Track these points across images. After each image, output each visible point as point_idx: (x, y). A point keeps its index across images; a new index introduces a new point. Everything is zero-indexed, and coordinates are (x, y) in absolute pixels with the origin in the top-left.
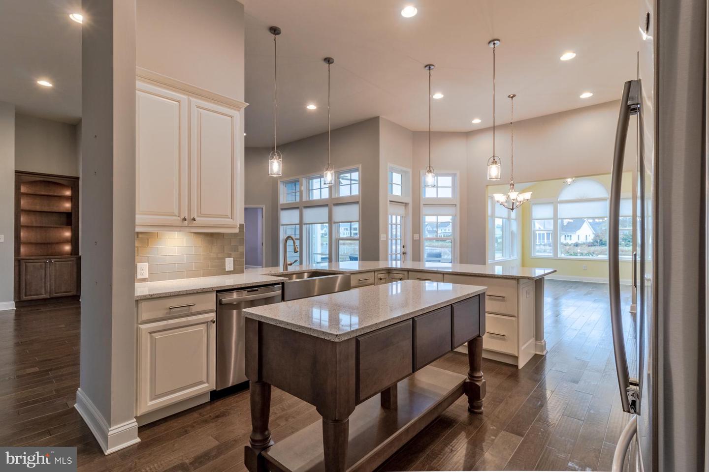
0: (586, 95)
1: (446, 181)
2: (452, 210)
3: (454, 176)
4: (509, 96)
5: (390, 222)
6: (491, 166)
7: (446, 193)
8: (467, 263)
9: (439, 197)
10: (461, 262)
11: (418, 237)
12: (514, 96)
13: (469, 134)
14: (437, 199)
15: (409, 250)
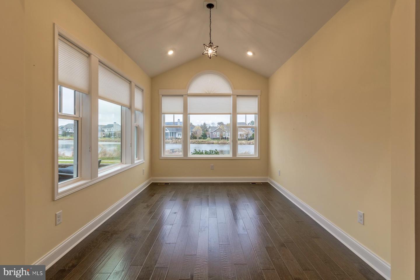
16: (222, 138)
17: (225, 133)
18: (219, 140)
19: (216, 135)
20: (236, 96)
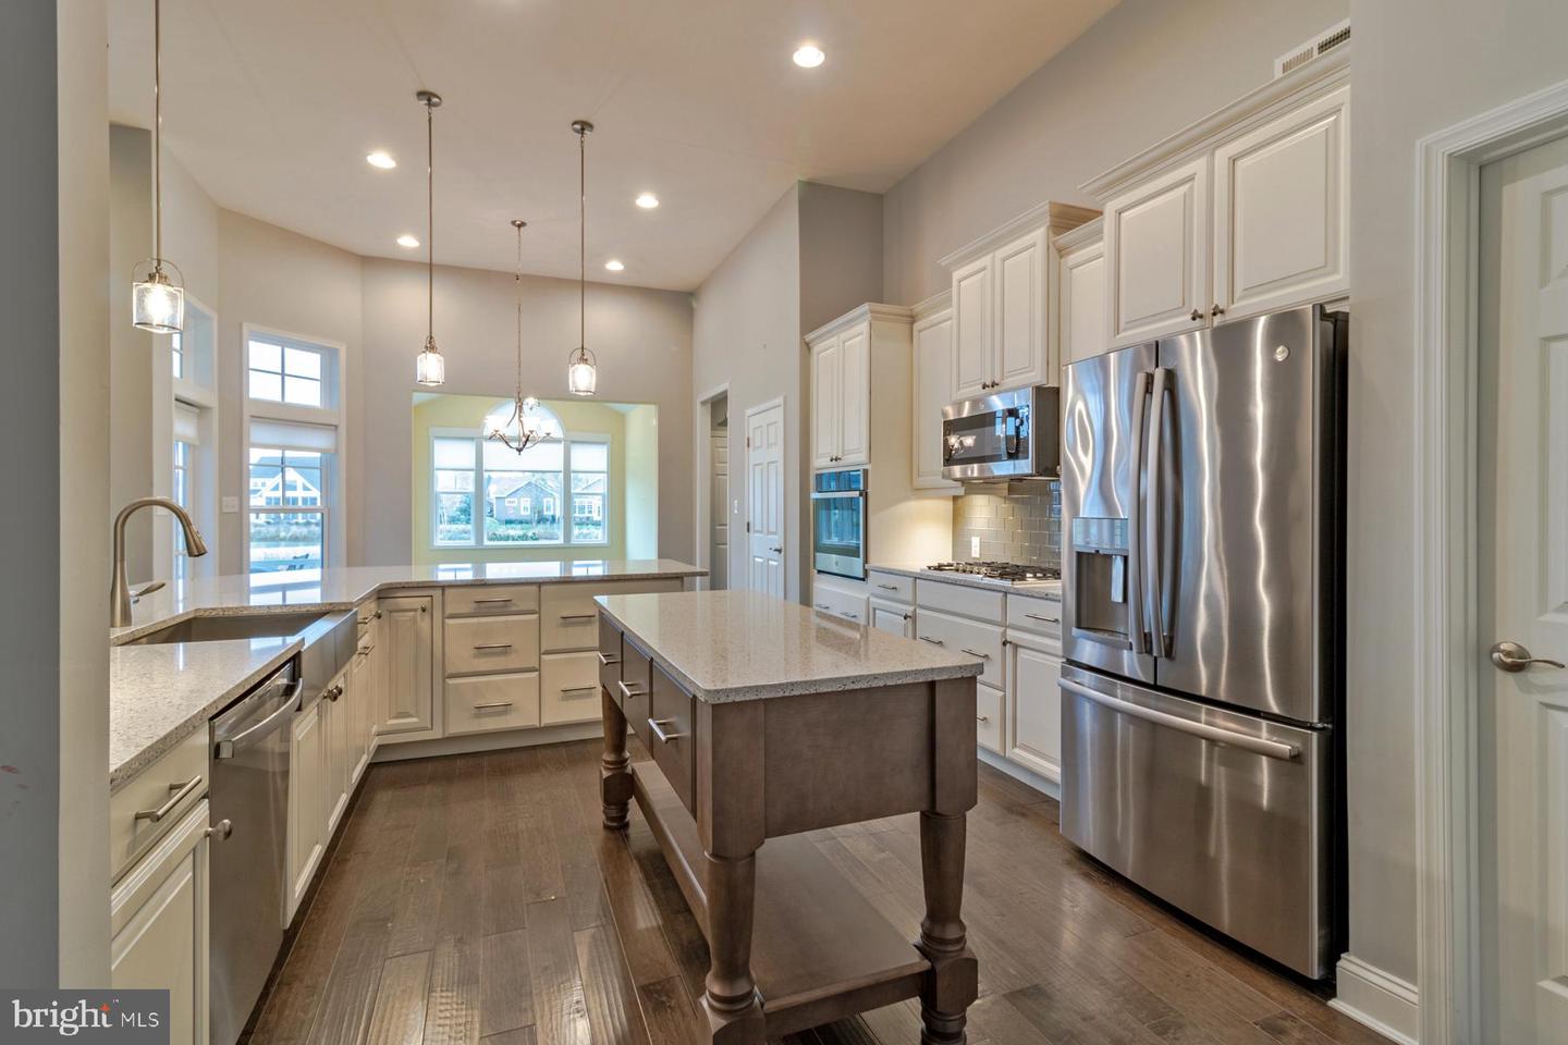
0: (615, 266)
1: (307, 363)
2: (323, 440)
3: (329, 358)
4: (513, 223)
6: (576, 367)
7: (307, 394)
8: (364, 564)
9: (287, 400)
11: (237, 505)
12: (521, 225)
14: (282, 406)
15: (211, 543)
16: (541, 520)
17: (551, 500)
18: (527, 526)
19: (517, 509)
20: (569, 443)
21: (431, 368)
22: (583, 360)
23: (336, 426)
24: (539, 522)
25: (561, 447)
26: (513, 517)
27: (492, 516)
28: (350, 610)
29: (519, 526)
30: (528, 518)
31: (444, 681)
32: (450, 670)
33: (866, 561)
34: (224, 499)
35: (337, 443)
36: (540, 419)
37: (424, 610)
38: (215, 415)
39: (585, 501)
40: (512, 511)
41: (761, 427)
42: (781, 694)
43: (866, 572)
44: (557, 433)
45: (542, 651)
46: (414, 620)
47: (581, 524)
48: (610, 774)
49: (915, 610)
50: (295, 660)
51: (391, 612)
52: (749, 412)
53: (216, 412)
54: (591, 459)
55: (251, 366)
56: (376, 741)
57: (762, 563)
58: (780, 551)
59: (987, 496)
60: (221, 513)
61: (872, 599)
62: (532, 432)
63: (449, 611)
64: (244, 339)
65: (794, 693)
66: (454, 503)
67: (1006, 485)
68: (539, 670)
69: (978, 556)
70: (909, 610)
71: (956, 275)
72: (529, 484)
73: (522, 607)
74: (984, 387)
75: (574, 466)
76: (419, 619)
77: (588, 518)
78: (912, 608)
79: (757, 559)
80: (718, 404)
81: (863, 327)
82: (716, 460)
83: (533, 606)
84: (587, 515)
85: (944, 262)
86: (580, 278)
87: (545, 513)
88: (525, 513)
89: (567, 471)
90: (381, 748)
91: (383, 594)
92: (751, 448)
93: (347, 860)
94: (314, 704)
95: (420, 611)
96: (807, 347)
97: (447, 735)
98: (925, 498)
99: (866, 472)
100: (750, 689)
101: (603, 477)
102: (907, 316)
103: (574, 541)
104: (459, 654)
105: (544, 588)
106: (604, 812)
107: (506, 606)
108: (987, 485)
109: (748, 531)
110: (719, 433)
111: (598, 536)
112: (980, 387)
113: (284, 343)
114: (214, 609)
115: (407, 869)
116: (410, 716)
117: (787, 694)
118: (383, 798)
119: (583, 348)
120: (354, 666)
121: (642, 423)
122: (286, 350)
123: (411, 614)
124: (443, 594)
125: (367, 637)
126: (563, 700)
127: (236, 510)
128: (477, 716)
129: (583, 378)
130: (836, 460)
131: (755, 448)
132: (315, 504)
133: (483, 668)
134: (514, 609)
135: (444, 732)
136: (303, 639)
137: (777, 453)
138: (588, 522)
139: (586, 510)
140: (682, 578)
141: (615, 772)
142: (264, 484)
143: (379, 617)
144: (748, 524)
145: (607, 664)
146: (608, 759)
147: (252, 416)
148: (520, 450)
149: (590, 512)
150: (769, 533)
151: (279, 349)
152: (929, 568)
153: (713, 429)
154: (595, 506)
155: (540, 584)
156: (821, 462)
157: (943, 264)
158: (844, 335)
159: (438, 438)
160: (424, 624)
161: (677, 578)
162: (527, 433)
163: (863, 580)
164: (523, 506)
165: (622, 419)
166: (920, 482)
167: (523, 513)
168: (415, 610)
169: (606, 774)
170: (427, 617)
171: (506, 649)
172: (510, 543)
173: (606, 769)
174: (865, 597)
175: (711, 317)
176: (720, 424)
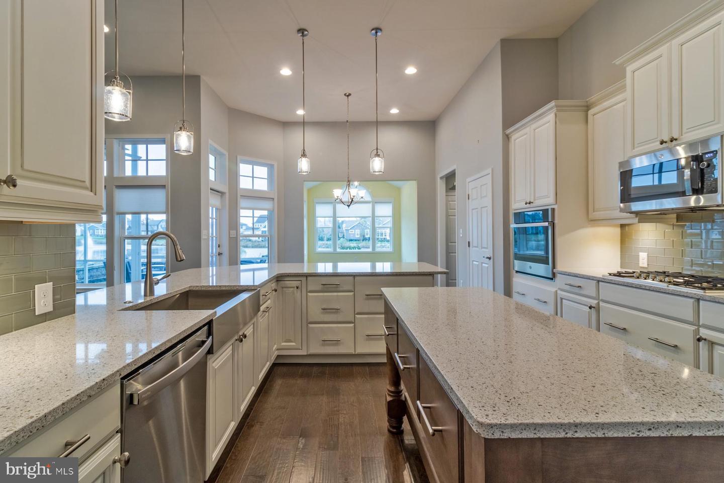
0: (394, 111)
1: (262, 171)
2: (268, 205)
3: (270, 167)
4: (345, 95)
5: (210, 216)
6: (374, 159)
7: (262, 185)
9: (254, 188)
10: (280, 261)
11: (235, 234)
12: (350, 95)
13: (286, 125)
14: (253, 191)
15: (225, 250)
16: (365, 239)
17: (369, 230)
18: (358, 242)
19: (354, 235)
20: (375, 203)
21: (304, 165)
22: (377, 155)
23: (273, 199)
24: (363, 240)
25: (370, 205)
26: (352, 238)
27: (344, 238)
28: (256, 290)
29: (355, 242)
30: (359, 239)
31: (307, 325)
32: (310, 320)
33: (554, 267)
34: (231, 231)
35: (274, 207)
36: (358, 191)
37: (297, 288)
38: (227, 195)
39: (383, 231)
40: (352, 236)
41: (477, 187)
42: (562, 435)
43: (554, 274)
44: (368, 198)
45: (356, 313)
46: (293, 293)
47: (382, 241)
48: (391, 399)
49: (599, 303)
50: (210, 324)
51: (283, 288)
52: (468, 180)
53: (227, 194)
54: (385, 211)
55: (241, 174)
56: (276, 353)
57: (478, 265)
58: (490, 258)
59: (654, 224)
60: (230, 237)
61: (559, 292)
62: (354, 196)
63: (309, 289)
64: (238, 162)
65: (577, 435)
66: (329, 232)
67: (675, 216)
68: (354, 323)
69: (646, 265)
70: (594, 302)
71: (629, 69)
72: (360, 223)
73: (346, 288)
74: (662, 143)
75: (376, 214)
76: (295, 292)
77: (385, 238)
78: (596, 302)
79: (474, 262)
80: (450, 178)
81: (551, 117)
82: (448, 207)
83: (351, 288)
84: (384, 237)
85: (618, 62)
86: (375, 120)
87: (366, 236)
88: (357, 236)
89: (374, 217)
90: (278, 357)
91: (279, 278)
92: (470, 200)
93: (252, 426)
94: (230, 343)
95: (296, 288)
96: (507, 138)
97: (309, 353)
98: (599, 226)
99: (553, 210)
100: (527, 426)
101: (390, 219)
102: (584, 106)
103: (378, 250)
104: (315, 312)
105: (357, 278)
106: (388, 421)
107: (337, 287)
108: (659, 216)
109: (469, 246)
110: (450, 194)
111: (388, 247)
112: (658, 143)
113: (253, 163)
114: (197, 286)
115: (279, 439)
116: (292, 342)
117: (569, 435)
118: (278, 384)
119: (377, 149)
120: (259, 318)
121: (409, 191)
122: (254, 166)
123: (292, 289)
124: (307, 279)
125: (269, 301)
126: (367, 340)
127: (235, 236)
128: (323, 345)
129: (377, 165)
130: (530, 203)
131: (472, 200)
132: (265, 233)
133: (326, 320)
134: (341, 289)
135: (307, 352)
136: (216, 312)
137: (488, 201)
138: (384, 240)
139: (384, 235)
140: (433, 275)
141: (394, 398)
142: (261, 226)
143: (276, 291)
144: (469, 242)
145: (388, 335)
146: (391, 390)
147: (241, 196)
148: (349, 206)
149: (386, 236)
150: (482, 248)
151: (251, 166)
152: (610, 274)
153: (447, 191)
154: (387, 233)
155: (354, 276)
156: (517, 205)
157: (617, 63)
158: (534, 126)
159: (317, 203)
160: (298, 294)
161: (430, 274)
162: (352, 197)
163: (552, 279)
164: (357, 234)
165: (399, 189)
166: (593, 215)
167: (356, 236)
168: (294, 287)
169: (389, 399)
170: (299, 291)
171: (337, 311)
172: (348, 250)
173: (389, 395)
174: (554, 290)
175: (445, 132)
176: (450, 189)
